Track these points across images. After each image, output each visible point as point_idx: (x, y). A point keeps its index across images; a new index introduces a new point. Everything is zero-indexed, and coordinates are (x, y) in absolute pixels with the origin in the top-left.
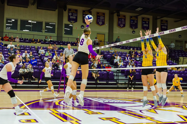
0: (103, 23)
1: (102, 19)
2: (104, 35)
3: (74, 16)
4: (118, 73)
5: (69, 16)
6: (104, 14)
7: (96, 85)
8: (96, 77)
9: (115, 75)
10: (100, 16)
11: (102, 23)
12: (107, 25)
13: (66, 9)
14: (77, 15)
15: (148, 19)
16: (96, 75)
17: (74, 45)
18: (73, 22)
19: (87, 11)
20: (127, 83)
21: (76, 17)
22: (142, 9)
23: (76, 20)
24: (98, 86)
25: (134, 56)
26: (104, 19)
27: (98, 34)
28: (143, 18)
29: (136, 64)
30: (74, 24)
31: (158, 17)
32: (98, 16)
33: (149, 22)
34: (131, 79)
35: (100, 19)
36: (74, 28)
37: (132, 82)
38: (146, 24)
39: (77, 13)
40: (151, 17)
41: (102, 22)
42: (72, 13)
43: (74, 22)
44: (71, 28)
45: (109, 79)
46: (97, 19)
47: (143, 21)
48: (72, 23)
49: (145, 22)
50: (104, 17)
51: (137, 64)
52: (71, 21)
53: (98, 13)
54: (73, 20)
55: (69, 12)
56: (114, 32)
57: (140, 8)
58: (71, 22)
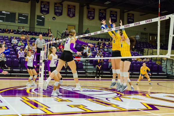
0: (74, 15)
1: (73, 12)
2: (75, 26)
3: (46, 8)
4: (87, 63)
5: (41, 8)
6: (74, 7)
7: (66, 74)
8: (66, 66)
9: (84, 65)
10: (70, 9)
12: (77, 17)
13: (39, 1)
14: (49, 7)
15: (116, 12)
16: (66, 65)
17: (46, 35)
18: (45, 13)
19: (58, 3)
20: (95, 73)
21: (48, 9)
22: (110, 2)
23: (48, 12)
24: (67, 75)
25: (102, 46)
26: (75, 11)
27: (68, 25)
28: (111, 12)
29: (103, 55)
30: (46, 15)
31: (125, 11)
32: (68, 9)
33: (116, 15)
34: (99, 69)
35: (70, 11)
36: (46, 20)
37: (99, 72)
38: (114, 17)
39: (49, 5)
40: (118, 11)
41: (73, 14)
42: (44, 5)
43: (46, 14)
44: (43, 19)
45: (78, 69)
46: (68, 11)
47: (111, 14)
48: (44, 14)
49: (113, 15)
50: (75, 9)
51: (104, 55)
52: (44, 13)
53: (69, 6)
54: (45, 11)
55: (41, 4)
56: (84, 24)
57: (108, 2)
58: (43, 14)
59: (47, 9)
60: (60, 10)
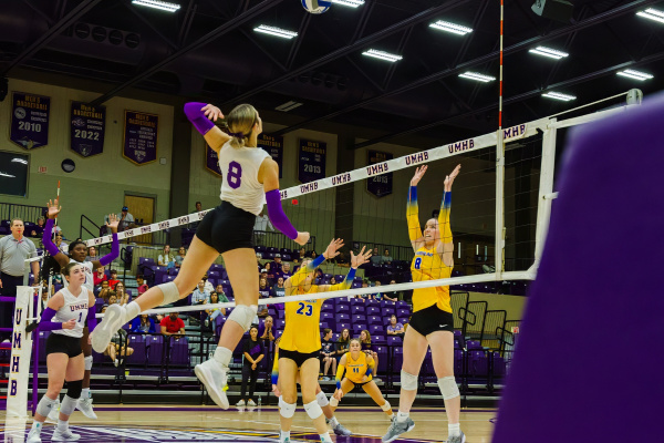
0: (151, 155)
1: (147, 140)
2: (154, 199)
3: (36, 122)
4: (205, 345)
5: (15, 122)
6: (154, 119)
7: (120, 388)
8: (118, 357)
9: (194, 351)
10: (137, 128)
11: (144, 154)
12: (164, 161)
13: (6, 93)
14: (47, 118)
15: (323, 146)
16: (119, 351)
18: (30, 144)
19: (87, 105)
20: (238, 384)
21: (45, 127)
22: (300, 104)
23: (41, 139)
24: (124, 392)
25: (268, 279)
26: (155, 139)
27: (126, 195)
28: (303, 142)
29: (273, 312)
30: (34, 153)
31: (359, 141)
32: (129, 127)
33: (323, 157)
35: (137, 136)
36: (33, 171)
38: (315, 164)
39: (47, 112)
40: (331, 139)
41: (147, 150)
42: (28, 110)
43: (35, 147)
44: (22, 172)
45: (171, 367)
46: (128, 136)
47: (301, 153)
48: (25, 147)
49: (311, 156)
50: (155, 130)
51: (277, 312)
52: (24, 143)
53: (130, 115)
54: (31, 135)
55: (15, 107)
56: (191, 190)
57: (291, 103)
58: (21, 145)
59: (37, 128)
60: (94, 131)
